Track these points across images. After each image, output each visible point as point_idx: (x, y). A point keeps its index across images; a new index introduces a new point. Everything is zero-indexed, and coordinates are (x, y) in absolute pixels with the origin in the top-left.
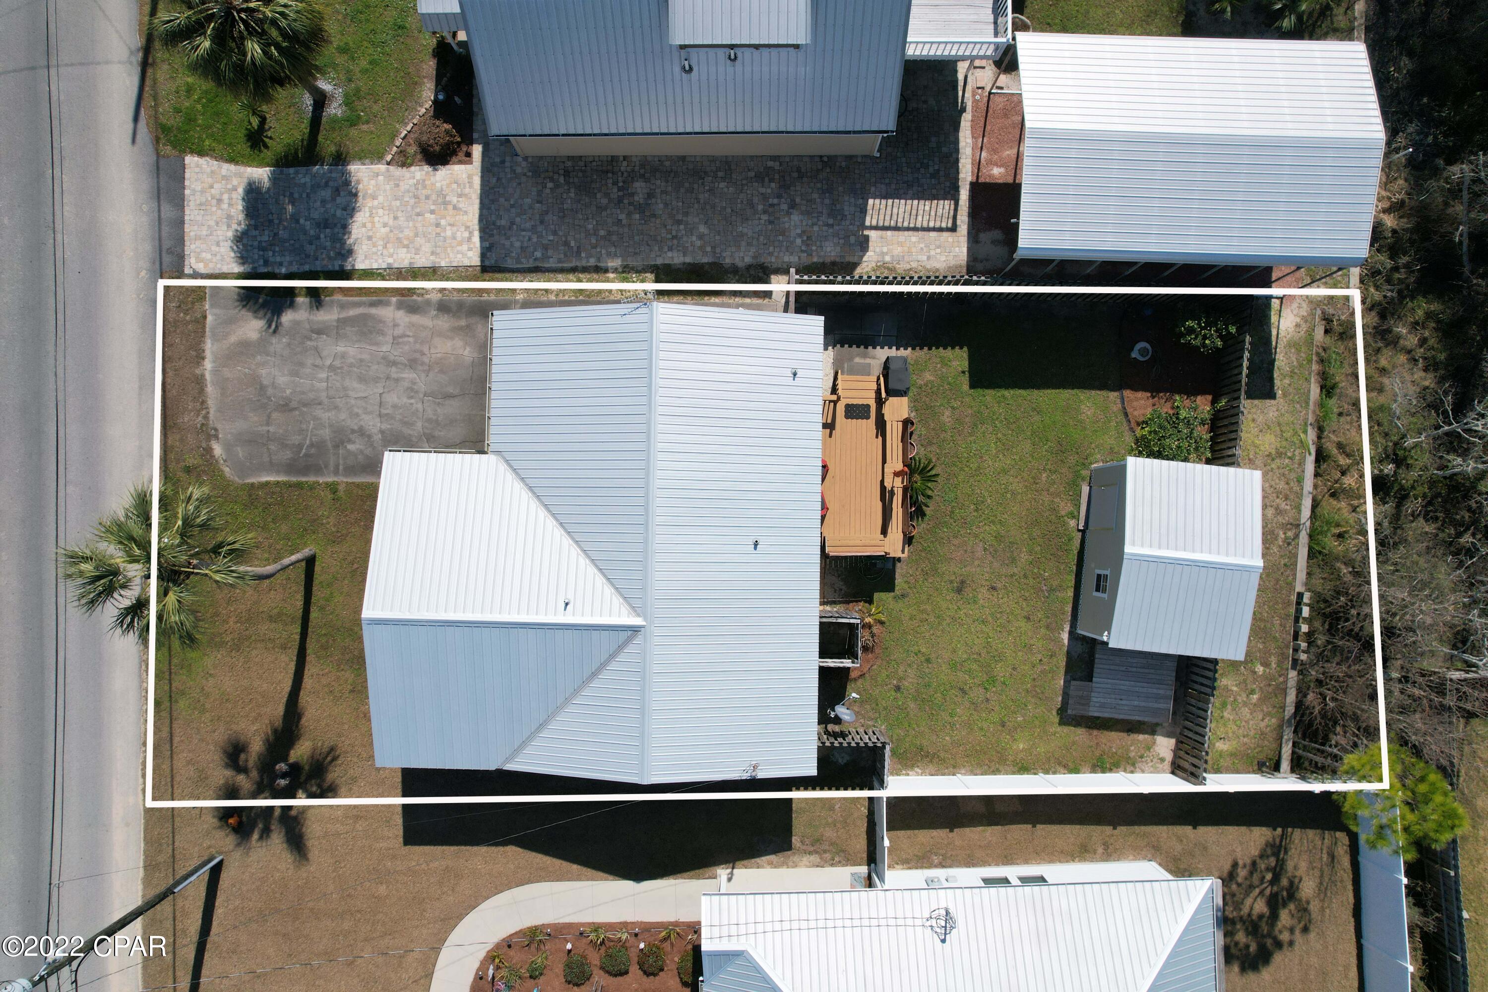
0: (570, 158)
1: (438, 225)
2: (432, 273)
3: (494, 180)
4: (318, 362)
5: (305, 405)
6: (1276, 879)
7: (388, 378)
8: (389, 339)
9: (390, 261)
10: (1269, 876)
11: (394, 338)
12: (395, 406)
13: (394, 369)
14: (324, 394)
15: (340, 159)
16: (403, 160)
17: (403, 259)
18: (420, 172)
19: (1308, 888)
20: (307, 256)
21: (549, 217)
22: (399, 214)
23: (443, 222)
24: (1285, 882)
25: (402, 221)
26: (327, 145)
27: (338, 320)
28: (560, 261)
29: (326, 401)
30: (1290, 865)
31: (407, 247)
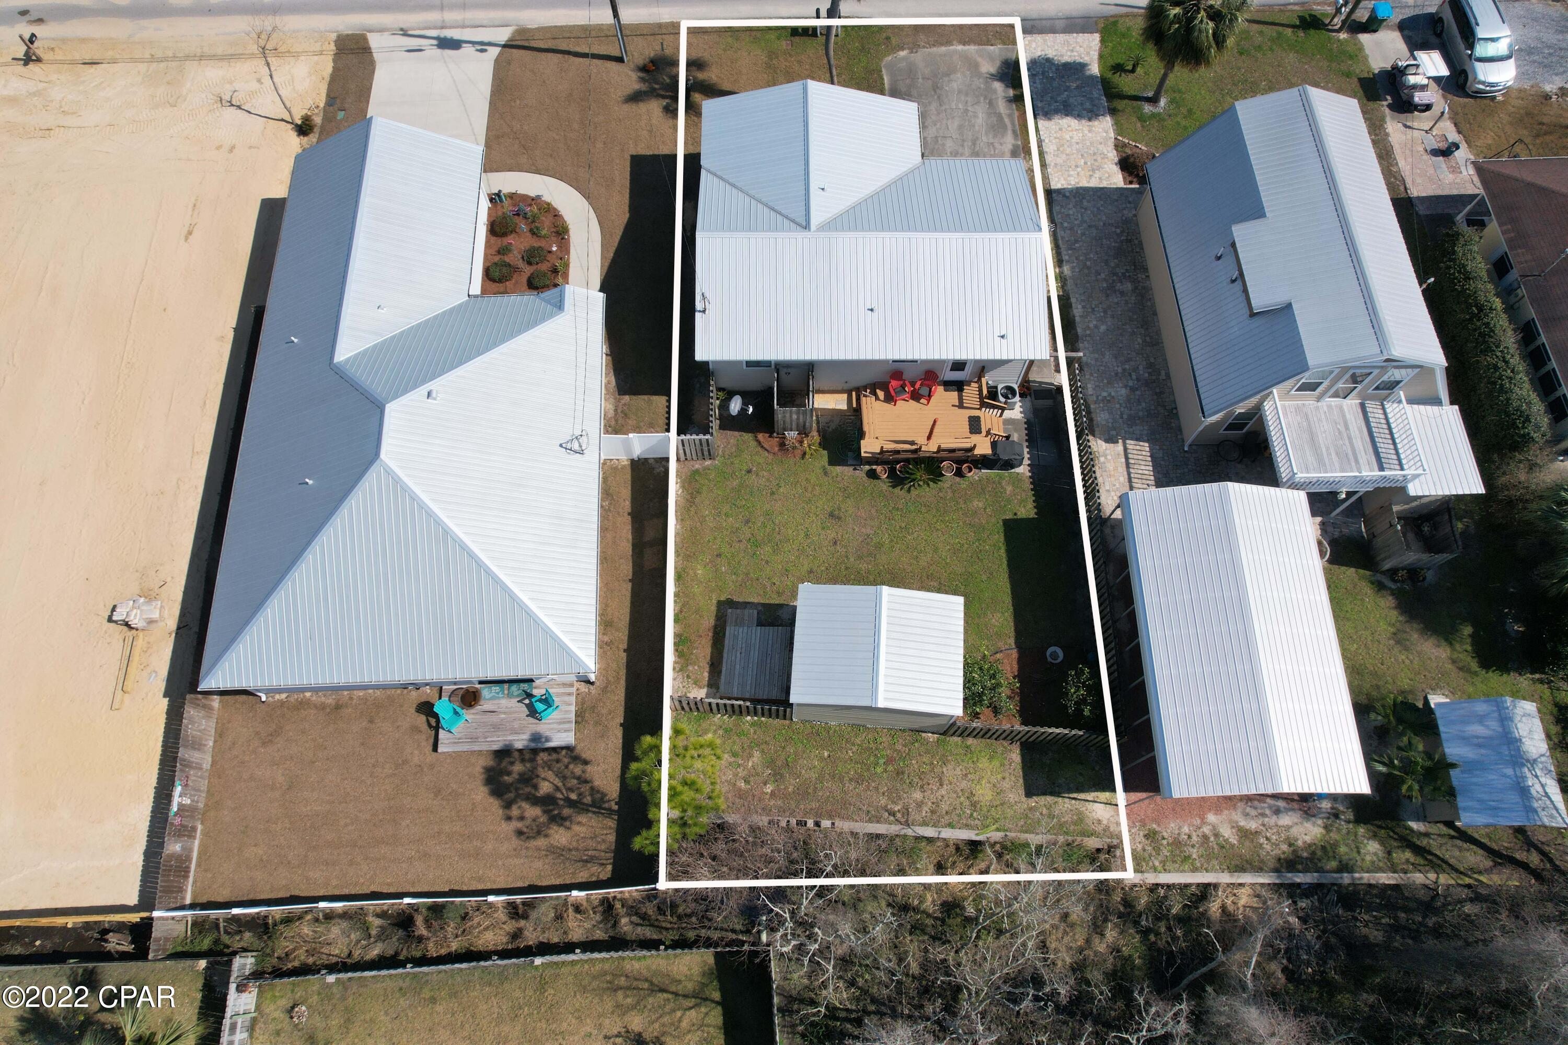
0: (1141, 243)
1: (1077, 166)
2: (1043, 165)
3: (1115, 197)
4: (969, 104)
5: (939, 97)
6: (571, 803)
7: (963, 141)
8: (991, 140)
9: (1047, 141)
10: (573, 796)
11: (992, 143)
12: (944, 145)
13: (970, 144)
14: (947, 107)
15: (1113, 112)
16: (1118, 146)
17: (1049, 148)
18: (1113, 156)
19: (560, 836)
20: (1042, 97)
21: (1094, 232)
22: (1081, 145)
23: (1079, 169)
24: (566, 812)
25: (1075, 147)
26: (1120, 104)
27: (1000, 114)
28: (1063, 238)
29: (943, 108)
30: (583, 818)
31: (1058, 150)
